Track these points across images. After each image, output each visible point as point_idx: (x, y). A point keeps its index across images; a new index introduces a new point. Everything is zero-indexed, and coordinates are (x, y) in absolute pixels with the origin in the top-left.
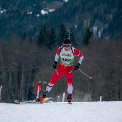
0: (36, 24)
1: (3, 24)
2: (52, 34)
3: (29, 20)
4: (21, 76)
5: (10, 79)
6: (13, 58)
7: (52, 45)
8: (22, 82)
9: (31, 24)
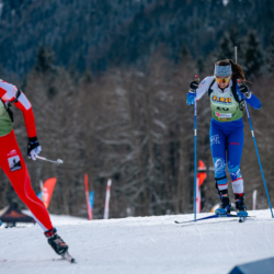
0: (222, 22)
1: (141, 27)
2: (252, 48)
3: (205, 15)
4: (178, 155)
5: (150, 161)
6: (157, 111)
7: (252, 76)
8: (182, 168)
9: (211, 25)
